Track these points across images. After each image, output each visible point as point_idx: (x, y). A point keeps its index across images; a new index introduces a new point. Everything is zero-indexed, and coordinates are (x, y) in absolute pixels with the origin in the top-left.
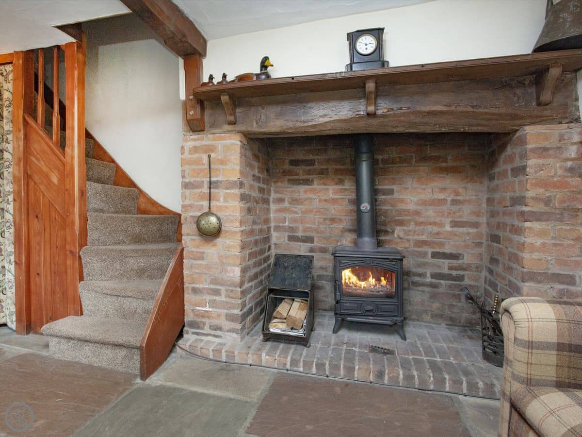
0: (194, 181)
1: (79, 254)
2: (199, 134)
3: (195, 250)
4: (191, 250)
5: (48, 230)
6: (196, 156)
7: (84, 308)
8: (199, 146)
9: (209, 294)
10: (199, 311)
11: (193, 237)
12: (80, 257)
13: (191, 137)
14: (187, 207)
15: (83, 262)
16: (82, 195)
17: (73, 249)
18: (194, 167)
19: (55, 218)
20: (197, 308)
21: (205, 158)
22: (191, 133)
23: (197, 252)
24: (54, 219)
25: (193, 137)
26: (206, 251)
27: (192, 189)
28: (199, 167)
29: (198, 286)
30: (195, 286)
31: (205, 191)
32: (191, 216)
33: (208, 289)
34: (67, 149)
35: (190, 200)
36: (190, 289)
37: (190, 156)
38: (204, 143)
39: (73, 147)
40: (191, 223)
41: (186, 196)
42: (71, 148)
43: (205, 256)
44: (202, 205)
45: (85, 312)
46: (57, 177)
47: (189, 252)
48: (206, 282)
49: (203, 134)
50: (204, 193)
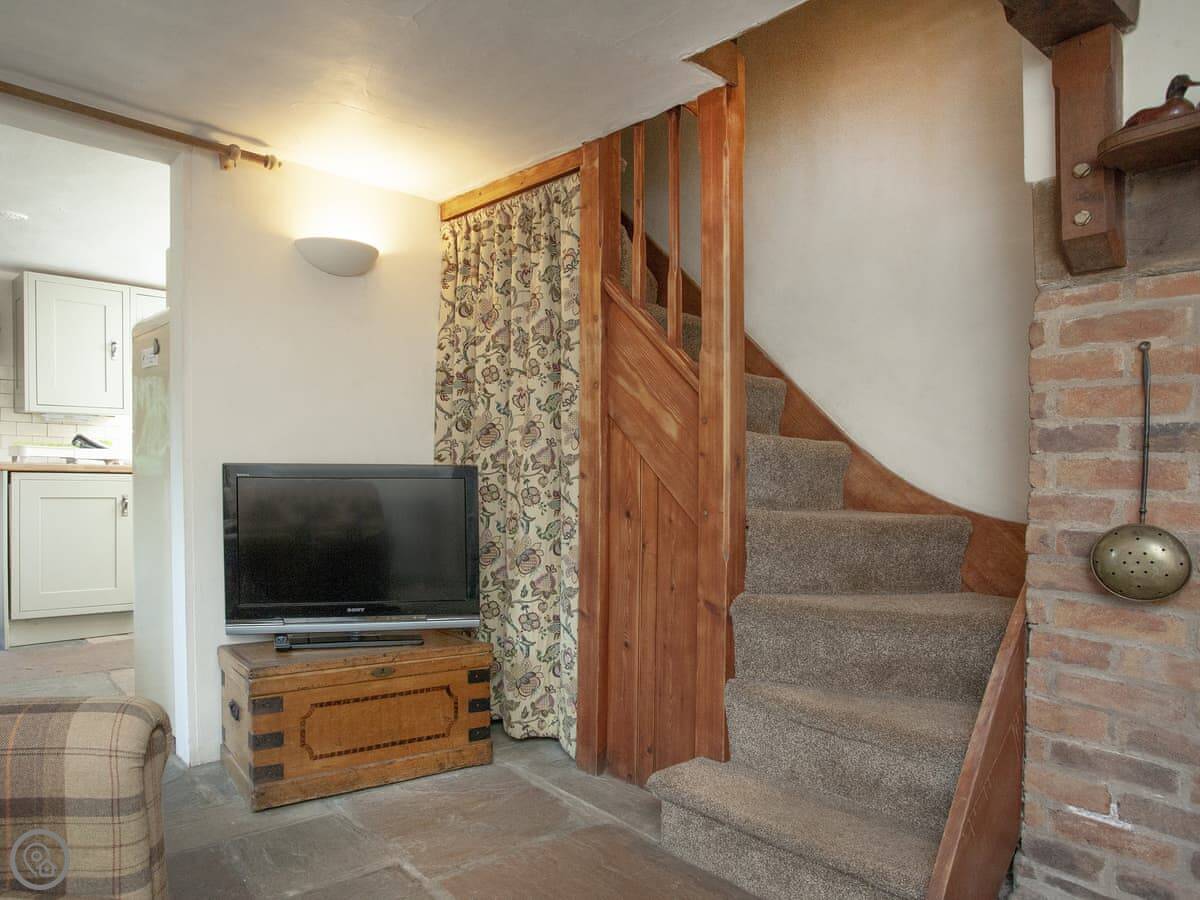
0: (1076, 428)
1: (728, 612)
2: (1098, 281)
3: (1072, 634)
4: (1057, 632)
5: (651, 547)
6: (1086, 349)
7: (734, 744)
8: (1102, 319)
9: (1122, 776)
10: (1077, 818)
11: (1068, 596)
12: (729, 618)
13: (1067, 293)
14: (1050, 502)
15: (736, 632)
16: (738, 465)
17: (713, 598)
18: (1081, 383)
19: (670, 521)
20: (1073, 809)
21: (1124, 355)
22: (1068, 280)
23: (1083, 642)
24: (666, 521)
25: (1076, 291)
26: (1118, 643)
27: (1071, 450)
28: (1098, 383)
29: (1078, 743)
30: (1070, 742)
31: (1124, 458)
32: (1064, 533)
33: (1119, 760)
34: (704, 355)
35: (1058, 484)
36: (1049, 748)
37: (1065, 352)
38: (1121, 305)
39: (720, 349)
40: (1061, 553)
41: (1045, 472)
42: (713, 350)
43: (1111, 656)
44: (1111, 502)
45: (736, 754)
46: (678, 423)
47: (1048, 637)
48: (1113, 738)
49: (1116, 279)
50: (1117, 463)
